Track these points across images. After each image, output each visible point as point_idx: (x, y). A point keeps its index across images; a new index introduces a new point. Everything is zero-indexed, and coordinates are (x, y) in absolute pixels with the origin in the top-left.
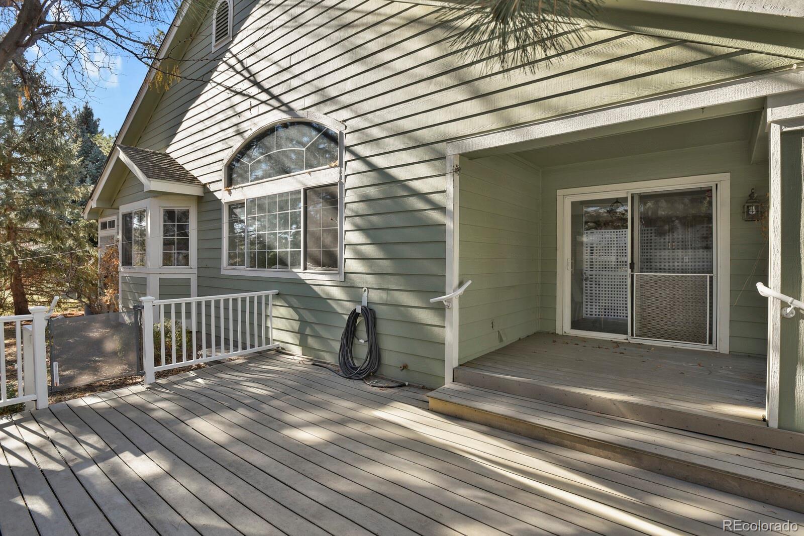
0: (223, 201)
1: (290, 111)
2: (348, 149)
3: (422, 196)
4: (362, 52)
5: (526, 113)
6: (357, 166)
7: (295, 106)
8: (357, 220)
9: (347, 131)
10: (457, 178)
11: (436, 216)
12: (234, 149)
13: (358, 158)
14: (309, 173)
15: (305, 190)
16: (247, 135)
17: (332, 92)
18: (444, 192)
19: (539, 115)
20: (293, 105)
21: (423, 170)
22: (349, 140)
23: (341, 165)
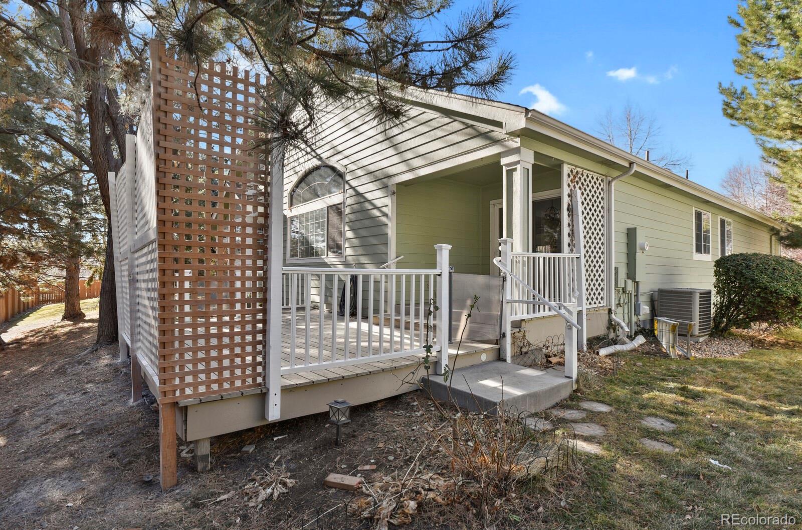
0: (287, 217)
1: (320, 159)
2: (347, 182)
3: (378, 208)
4: (353, 126)
5: (417, 163)
6: (350, 192)
7: (324, 156)
8: (350, 224)
9: (348, 171)
10: (395, 198)
11: (384, 219)
12: (293, 183)
13: (352, 187)
14: (330, 197)
15: (328, 207)
16: (300, 174)
17: (340, 148)
18: (387, 206)
19: (423, 163)
20: (322, 156)
21: (379, 194)
22: (348, 178)
23: (344, 192)
